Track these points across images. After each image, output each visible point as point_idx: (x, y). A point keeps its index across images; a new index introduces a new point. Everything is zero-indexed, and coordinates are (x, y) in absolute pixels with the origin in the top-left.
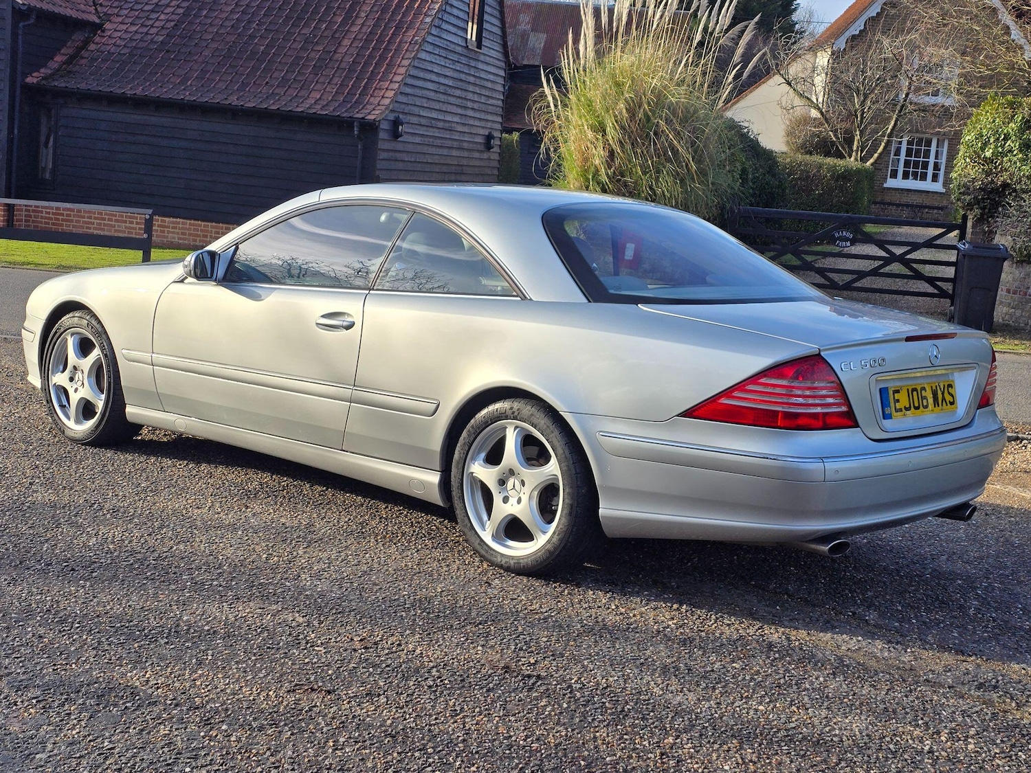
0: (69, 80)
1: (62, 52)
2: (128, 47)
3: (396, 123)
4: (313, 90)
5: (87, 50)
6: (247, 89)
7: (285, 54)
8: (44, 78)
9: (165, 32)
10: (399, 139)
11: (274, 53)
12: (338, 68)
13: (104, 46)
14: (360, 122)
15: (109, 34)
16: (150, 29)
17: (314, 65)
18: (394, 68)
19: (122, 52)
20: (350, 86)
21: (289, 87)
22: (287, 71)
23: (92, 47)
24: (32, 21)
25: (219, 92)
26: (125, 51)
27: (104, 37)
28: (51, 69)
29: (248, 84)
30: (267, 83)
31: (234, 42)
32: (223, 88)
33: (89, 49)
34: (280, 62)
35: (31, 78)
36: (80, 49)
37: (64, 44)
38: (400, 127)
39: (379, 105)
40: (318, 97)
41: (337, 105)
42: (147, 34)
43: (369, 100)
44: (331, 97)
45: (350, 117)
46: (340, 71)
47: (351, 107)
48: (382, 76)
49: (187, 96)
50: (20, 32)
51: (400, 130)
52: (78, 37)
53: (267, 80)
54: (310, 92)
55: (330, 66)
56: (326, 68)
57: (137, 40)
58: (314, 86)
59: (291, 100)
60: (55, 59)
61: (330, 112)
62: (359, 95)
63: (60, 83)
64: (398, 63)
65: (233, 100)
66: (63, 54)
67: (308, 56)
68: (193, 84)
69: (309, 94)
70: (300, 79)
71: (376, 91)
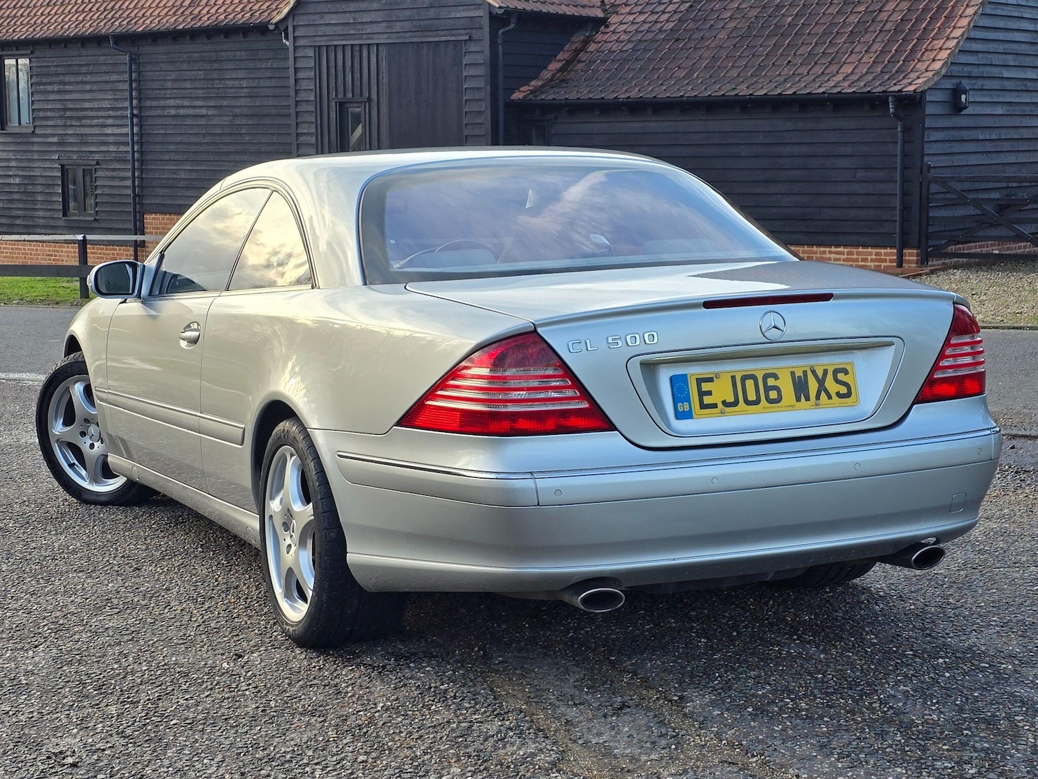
0: (559, 90)
1: (558, 58)
2: (632, 42)
3: (956, 92)
4: (844, 63)
5: (586, 52)
6: (763, 73)
7: (816, 23)
8: (532, 92)
9: (677, 17)
10: (963, 113)
11: (803, 24)
12: (881, 31)
13: (605, 45)
14: (895, 96)
15: (612, 29)
16: (660, 15)
17: (851, 31)
18: (953, 20)
19: (624, 49)
20: (893, 51)
21: (816, 63)
22: (816, 43)
23: (592, 47)
24: (512, 26)
25: (729, 82)
26: (630, 46)
27: (607, 33)
28: (543, 80)
29: (765, 67)
30: (790, 62)
31: (756, 17)
32: (736, 75)
33: (588, 50)
34: (809, 33)
35: (518, 93)
36: (577, 52)
37: (561, 48)
38: (963, 97)
39: (927, 71)
40: (850, 71)
41: (871, 78)
42: (656, 22)
43: (914, 67)
44: (865, 70)
45: (884, 92)
46: (883, 34)
47: (889, 79)
48: (936, 33)
49: (689, 92)
50: (500, 41)
51: (963, 100)
52: (578, 38)
53: (790, 58)
54: (841, 67)
55: (871, 29)
56: (866, 33)
57: (643, 31)
58: (846, 59)
59: (814, 80)
60: (549, 68)
61: (859, 89)
62: (904, 61)
63: (549, 96)
64: (960, 13)
65: (743, 90)
66: (559, 61)
67: (844, 21)
68: (701, 75)
69: (839, 70)
70: (831, 51)
71: (926, 54)
